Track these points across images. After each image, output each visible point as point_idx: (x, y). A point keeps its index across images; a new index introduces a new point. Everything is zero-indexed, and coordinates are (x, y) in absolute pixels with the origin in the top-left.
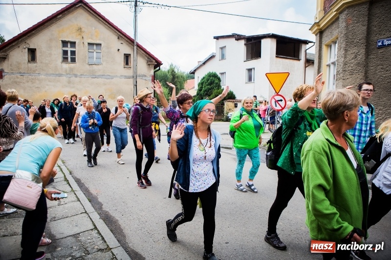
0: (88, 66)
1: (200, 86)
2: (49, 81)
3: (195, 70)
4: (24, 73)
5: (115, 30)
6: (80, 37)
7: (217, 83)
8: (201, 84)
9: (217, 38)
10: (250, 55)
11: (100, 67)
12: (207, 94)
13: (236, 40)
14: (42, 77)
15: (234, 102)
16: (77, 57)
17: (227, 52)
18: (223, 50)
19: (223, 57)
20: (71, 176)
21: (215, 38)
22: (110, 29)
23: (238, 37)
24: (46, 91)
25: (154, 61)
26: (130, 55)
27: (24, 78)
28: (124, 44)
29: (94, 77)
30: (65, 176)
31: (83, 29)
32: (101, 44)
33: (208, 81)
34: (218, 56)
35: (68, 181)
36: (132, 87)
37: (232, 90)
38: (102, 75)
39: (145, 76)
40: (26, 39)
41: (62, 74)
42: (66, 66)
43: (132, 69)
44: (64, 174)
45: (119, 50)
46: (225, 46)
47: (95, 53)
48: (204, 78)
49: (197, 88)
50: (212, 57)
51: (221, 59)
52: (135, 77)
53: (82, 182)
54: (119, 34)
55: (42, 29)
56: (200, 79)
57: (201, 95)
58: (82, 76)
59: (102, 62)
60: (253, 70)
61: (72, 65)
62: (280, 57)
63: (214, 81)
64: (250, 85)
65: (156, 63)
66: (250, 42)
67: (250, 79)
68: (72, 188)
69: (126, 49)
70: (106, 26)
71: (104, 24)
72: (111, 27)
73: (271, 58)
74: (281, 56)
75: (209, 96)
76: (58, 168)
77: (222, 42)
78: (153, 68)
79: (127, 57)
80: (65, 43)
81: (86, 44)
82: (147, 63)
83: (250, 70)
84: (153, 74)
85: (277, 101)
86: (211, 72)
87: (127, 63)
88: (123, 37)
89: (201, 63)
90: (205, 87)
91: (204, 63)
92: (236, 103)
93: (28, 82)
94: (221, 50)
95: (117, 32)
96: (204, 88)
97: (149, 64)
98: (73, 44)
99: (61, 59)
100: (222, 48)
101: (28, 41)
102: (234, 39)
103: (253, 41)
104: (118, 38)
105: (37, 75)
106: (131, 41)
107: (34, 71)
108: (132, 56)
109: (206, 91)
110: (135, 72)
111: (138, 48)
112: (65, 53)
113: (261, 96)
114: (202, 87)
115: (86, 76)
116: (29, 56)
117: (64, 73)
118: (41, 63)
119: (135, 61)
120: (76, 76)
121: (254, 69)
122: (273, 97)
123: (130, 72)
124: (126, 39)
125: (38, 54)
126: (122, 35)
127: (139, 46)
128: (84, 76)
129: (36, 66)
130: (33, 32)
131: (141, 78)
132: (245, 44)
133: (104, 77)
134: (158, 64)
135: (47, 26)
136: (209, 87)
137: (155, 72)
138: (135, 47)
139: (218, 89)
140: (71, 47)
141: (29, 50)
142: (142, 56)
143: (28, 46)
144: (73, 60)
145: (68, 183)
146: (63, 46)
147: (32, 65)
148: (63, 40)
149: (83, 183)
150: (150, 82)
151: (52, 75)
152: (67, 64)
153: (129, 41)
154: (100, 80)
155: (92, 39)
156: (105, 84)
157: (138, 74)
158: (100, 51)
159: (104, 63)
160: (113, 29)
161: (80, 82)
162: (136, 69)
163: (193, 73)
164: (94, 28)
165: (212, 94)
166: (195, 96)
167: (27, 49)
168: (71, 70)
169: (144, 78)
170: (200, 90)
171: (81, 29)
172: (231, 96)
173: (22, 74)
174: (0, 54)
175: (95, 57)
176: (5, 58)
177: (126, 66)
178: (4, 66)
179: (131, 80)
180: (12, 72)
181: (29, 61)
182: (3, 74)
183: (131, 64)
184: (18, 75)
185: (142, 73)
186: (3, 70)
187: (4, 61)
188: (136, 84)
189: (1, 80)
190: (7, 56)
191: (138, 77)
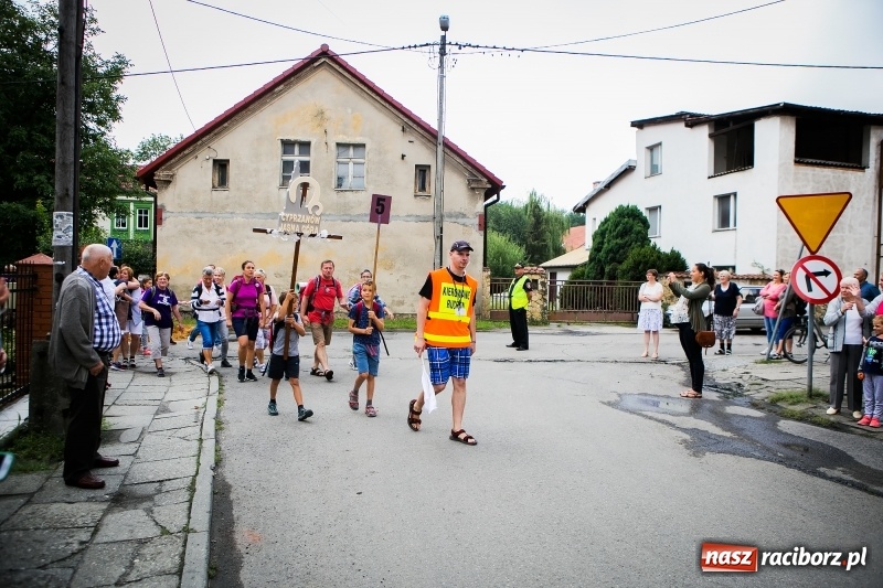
0: (334, 196)
1: (598, 240)
3: (587, 204)
4: (203, 212)
5: (397, 113)
6: (320, 131)
7: (639, 232)
8: (600, 236)
9: (640, 125)
10: (725, 162)
11: (361, 196)
12: (613, 259)
13: (687, 126)
14: (239, 220)
15: (682, 278)
16: (311, 174)
17: (665, 158)
18: (655, 151)
19: (654, 170)
20: (212, 473)
21: (634, 124)
22: (384, 110)
23: (692, 121)
24: (244, 252)
25: (486, 180)
26: (429, 166)
27: (203, 223)
28: (417, 143)
29: (347, 218)
30: (197, 473)
31: (327, 114)
32: (364, 145)
33: (617, 226)
34: (642, 168)
35: (194, 490)
36: (432, 241)
37: (676, 249)
38: (366, 216)
39: (464, 216)
40: (211, 140)
43: (432, 199)
44: (199, 464)
45: (403, 156)
46: (660, 144)
47: (351, 165)
48: (606, 220)
49: (589, 243)
50: (629, 170)
51: (649, 174)
52: (438, 219)
53: (232, 496)
54: (406, 120)
55: (243, 118)
56: (598, 223)
57: (600, 261)
58: (323, 217)
59: (366, 185)
60: (732, 198)
62: (808, 164)
63: (632, 227)
64: (726, 236)
65: (489, 186)
66: (724, 130)
67: (724, 221)
68: (189, 518)
69: (421, 154)
70: (378, 105)
71: (372, 101)
72: (387, 105)
73: (780, 166)
74: (810, 161)
75: (620, 263)
76: (197, 443)
77: (653, 134)
78: (483, 197)
79: (422, 171)
80: (288, 145)
81: (333, 146)
82: (469, 184)
83: (723, 200)
84: (483, 211)
85: (810, 276)
86: (625, 205)
87: (423, 188)
88: (415, 126)
89: (601, 186)
90: (609, 241)
91: (609, 186)
92: (687, 280)
93: (209, 231)
94: (649, 152)
95: (401, 116)
96: (606, 245)
97: (473, 189)
98: (305, 146)
99: (278, 180)
100: (651, 149)
101: (214, 145)
102: (682, 125)
103: (732, 126)
104: (403, 130)
105: (229, 215)
106: (430, 136)
107: (223, 208)
108: (433, 169)
109: (611, 250)
110: (439, 206)
111: (447, 151)
112: (287, 166)
113: (755, 264)
114: (602, 243)
115: (330, 218)
116: (214, 175)
118: (238, 189)
119: (441, 179)
121: (735, 194)
122: (801, 263)
123: (427, 208)
124: (421, 131)
125: (232, 170)
126: (410, 122)
127: (448, 146)
128: (327, 218)
129: (227, 198)
130: (226, 125)
131: (454, 220)
132: (710, 136)
134: (495, 187)
135: (254, 111)
136: (619, 241)
137: (486, 206)
138: (440, 148)
139: (643, 247)
140: (301, 154)
141: (215, 161)
142: (456, 169)
143: (213, 155)
145: (190, 501)
146: (285, 152)
147: (220, 195)
148: (285, 138)
149: (230, 503)
150: (474, 231)
151: (259, 216)
153: (426, 134)
154: (360, 227)
155: (345, 134)
156: (370, 236)
157: (447, 209)
158: (361, 161)
159: (371, 188)
160: (392, 109)
162: (441, 200)
163: (582, 209)
164: (350, 111)
165: (625, 258)
166: (584, 265)
167: (211, 162)
169: (460, 220)
170: (597, 249)
171: (322, 113)
172: (674, 263)
173: (198, 215)
174: (161, 175)
175: (351, 173)
176: (169, 182)
177: (421, 193)
178: (166, 198)
179: (430, 225)
180: (180, 210)
181: (214, 187)
182: (164, 215)
183: (432, 189)
184: (192, 217)
185: (457, 210)
186: (163, 206)
187: (166, 188)
188: (439, 234)
189: (159, 228)
190: (172, 176)
191: (446, 219)
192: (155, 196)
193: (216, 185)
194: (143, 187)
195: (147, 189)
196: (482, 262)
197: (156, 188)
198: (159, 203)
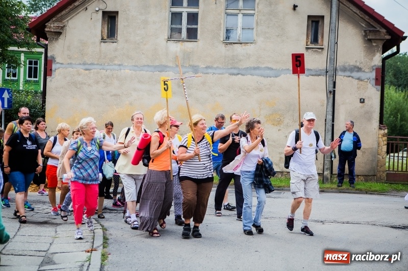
0: (222, 48)
2: (140, 82)
4: (92, 64)
11: (250, 48)
14: (127, 71)
16: (199, 26)
24: (131, 104)
25: (384, 31)
26: (323, 17)
27: (92, 75)
29: (235, 71)
36: (323, 96)
38: (255, 69)
39: (359, 69)
41: (166, 66)
42: (175, 48)
43: (325, 52)
45: (295, 7)
47: (240, 16)
52: (331, 73)
58: (210, 71)
59: (255, 38)
61: (190, 45)
65: (388, 37)
69: (314, 4)
78: (381, 46)
79: (315, 23)
82: (365, 36)
84: (381, 64)
87: (315, 40)
93: (97, 83)
99: (166, 33)
105: (116, 67)
107: (111, 60)
108: (327, 20)
110: (333, 59)
112: (176, 18)
115: (218, 71)
116: (103, 27)
117: (171, 64)
118: (126, 41)
119: (334, 31)
120: (195, 69)
123: (321, 61)
125: (121, 23)
128: (214, 71)
129: (116, 50)
131: (348, 73)
133: (257, 72)
134: (394, 38)
137: (384, 59)
140: (189, 5)
143: (103, 7)
144: (192, 34)
146: (173, 4)
147: (109, 46)
150: (370, 86)
151: (146, 68)
152: (179, 45)
154: (248, 80)
156: (259, 90)
157: (340, 63)
158: (251, 11)
159: (260, 40)
161: (204, 83)
162: (335, 52)
167: (100, 13)
168: (187, 55)
169: (356, 74)
173: (87, 67)
174: (51, 26)
175: (240, 25)
176: (60, 33)
177: (313, 46)
178: (57, 49)
179: (322, 79)
180: (70, 62)
181: (102, 39)
182: (54, 66)
183: (325, 41)
184: (81, 69)
185: (351, 64)
186: (53, 57)
187: (57, 39)
188: (331, 89)
189: (49, 79)
190: (62, 28)
191: (339, 73)
192: (46, 47)
193: (105, 38)
194: (34, 38)
195: (38, 40)
196: (378, 119)
197: (47, 39)
198: (49, 55)
